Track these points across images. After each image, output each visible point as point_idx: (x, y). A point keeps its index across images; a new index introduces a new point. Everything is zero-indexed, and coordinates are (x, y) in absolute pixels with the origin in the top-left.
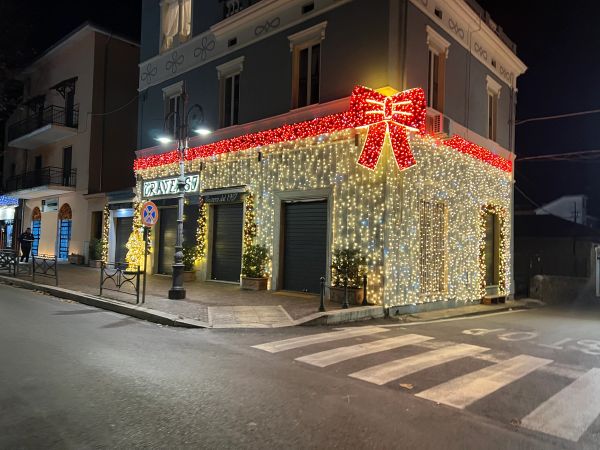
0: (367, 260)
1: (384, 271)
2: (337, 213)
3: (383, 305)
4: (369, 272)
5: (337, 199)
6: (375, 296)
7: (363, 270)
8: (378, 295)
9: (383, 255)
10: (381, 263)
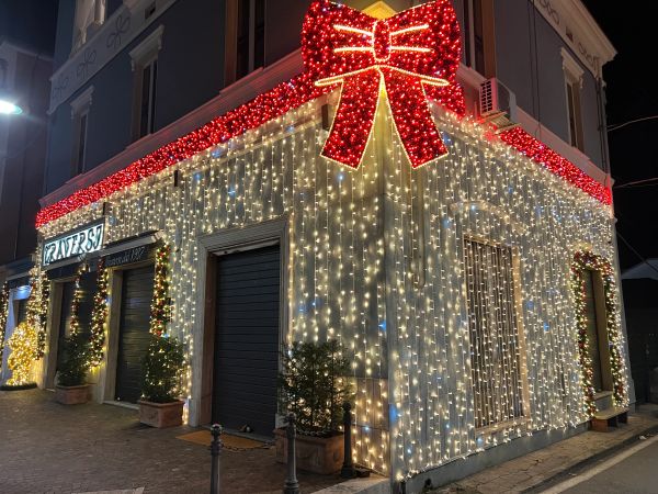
0: (355, 365)
1: (390, 390)
2: (297, 267)
3: (391, 474)
4: (359, 395)
5: (296, 239)
6: (372, 451)
7: (346, 390)
8: (379, 450)
9: (386, 355)
10: (383, 373)
